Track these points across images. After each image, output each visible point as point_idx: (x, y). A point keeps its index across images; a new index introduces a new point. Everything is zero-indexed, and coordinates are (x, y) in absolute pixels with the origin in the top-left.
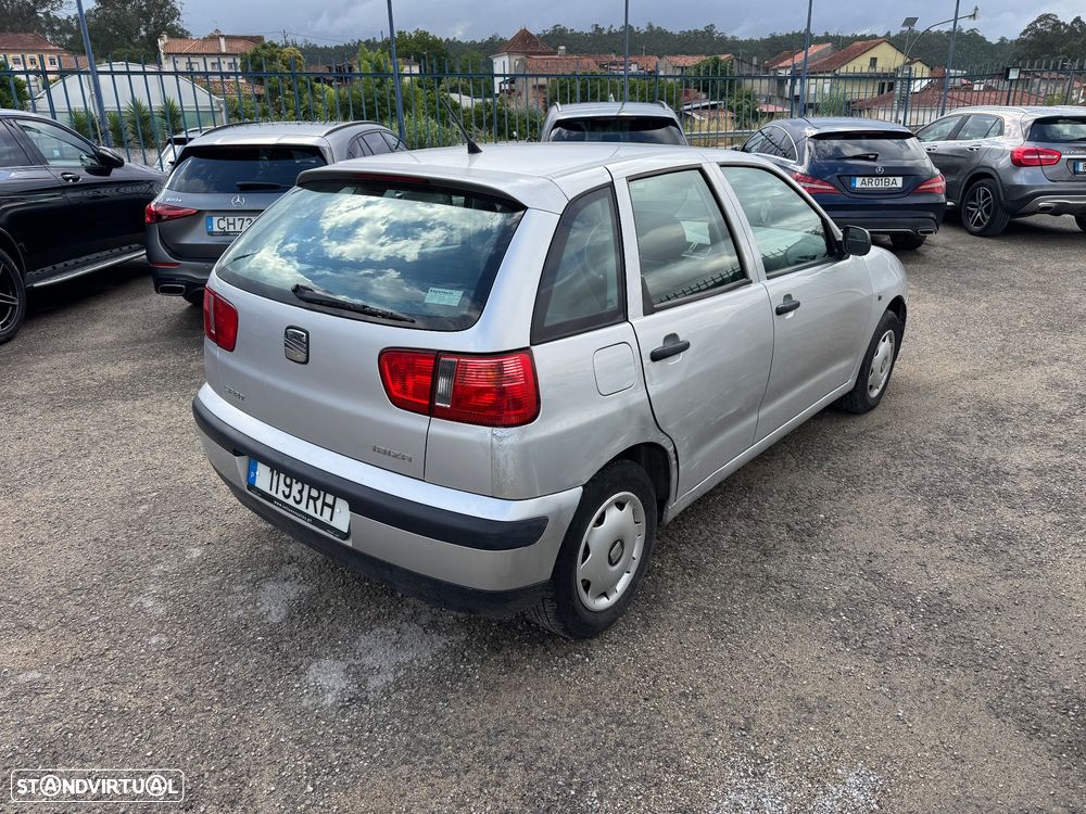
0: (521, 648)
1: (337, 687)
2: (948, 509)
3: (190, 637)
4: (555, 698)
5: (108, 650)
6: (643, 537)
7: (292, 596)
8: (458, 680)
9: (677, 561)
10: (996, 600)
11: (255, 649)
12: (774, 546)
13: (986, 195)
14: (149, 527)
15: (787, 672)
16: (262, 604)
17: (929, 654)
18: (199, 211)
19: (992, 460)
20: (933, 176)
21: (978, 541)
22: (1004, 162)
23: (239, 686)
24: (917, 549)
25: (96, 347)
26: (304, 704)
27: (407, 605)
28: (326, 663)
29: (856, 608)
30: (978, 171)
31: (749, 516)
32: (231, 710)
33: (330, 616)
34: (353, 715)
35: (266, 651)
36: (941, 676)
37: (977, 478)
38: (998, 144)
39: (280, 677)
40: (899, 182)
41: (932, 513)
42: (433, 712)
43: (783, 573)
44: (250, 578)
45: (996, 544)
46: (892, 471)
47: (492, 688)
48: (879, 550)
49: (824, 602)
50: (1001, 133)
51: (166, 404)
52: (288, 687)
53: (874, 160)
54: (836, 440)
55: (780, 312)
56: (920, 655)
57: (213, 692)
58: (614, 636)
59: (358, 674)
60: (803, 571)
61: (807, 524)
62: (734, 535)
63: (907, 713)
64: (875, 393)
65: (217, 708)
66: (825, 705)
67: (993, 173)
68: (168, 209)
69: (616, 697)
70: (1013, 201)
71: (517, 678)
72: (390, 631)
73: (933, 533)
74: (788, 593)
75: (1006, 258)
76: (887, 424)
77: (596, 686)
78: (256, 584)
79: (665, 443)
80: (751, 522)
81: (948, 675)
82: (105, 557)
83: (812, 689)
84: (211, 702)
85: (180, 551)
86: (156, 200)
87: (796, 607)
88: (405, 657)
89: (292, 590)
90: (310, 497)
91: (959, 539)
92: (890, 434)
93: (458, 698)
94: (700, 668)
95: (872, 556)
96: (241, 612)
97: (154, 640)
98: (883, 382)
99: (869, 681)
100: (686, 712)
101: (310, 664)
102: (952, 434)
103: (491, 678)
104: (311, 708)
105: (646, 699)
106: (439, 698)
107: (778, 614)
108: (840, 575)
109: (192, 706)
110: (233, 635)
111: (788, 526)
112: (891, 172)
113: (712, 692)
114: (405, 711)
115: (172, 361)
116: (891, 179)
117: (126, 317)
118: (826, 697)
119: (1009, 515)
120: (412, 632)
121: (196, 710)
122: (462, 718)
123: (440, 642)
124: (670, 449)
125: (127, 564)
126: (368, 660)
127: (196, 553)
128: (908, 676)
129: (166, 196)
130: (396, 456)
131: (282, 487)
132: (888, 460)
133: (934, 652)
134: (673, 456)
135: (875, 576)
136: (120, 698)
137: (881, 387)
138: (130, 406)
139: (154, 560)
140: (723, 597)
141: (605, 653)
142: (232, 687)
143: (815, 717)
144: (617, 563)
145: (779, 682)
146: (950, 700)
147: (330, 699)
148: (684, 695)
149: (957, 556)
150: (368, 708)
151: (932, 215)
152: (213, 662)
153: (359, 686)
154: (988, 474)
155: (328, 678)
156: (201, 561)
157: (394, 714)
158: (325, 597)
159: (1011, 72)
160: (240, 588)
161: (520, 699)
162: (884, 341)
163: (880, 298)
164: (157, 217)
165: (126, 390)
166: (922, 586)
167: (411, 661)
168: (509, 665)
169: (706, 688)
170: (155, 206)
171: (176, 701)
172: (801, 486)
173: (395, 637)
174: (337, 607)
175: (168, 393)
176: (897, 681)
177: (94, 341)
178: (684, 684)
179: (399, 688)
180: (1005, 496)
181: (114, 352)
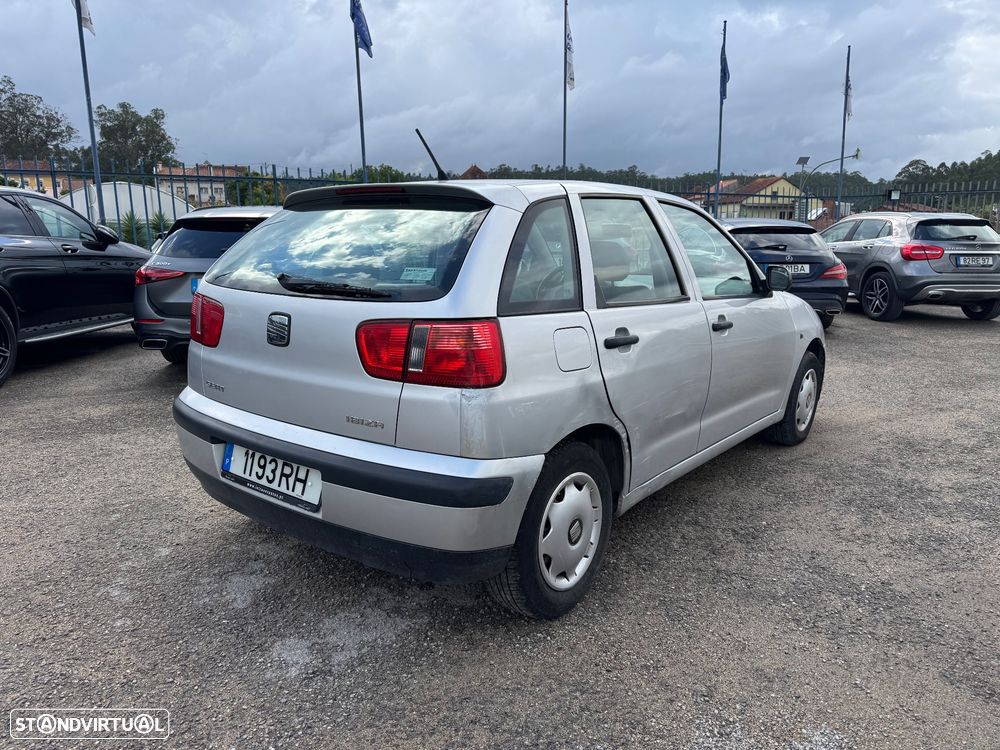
0: (483, 630)
1: (301, 662)
2: (880, 518)
3: (155, 620)
4: (518, 670)
5: (71, 631)
6: (600, 522)
7: (258, 586)
8: (421, 656)
9: (631, 557)
10: (936, 589)
11: (220, 630)
12: (722, 546)
13: (882, 285)
14: (120, 531)
15: (745, 648)
16: (228, 593)
17: (879, 632)
18: (186, 273)
19: (914, 481)
20: (836, 264)
21: (911, 542)
22: (895, 258)
23: (202, 661)
24: (856, 549)
25: (78, 394)
26: (268, 676)
27: (371, 593)
28: (291, 641)
29: (804, 596)
30: (873, 265)
31: (696, 523)
32: (192, 682)
33: (294, 603)
34: (317, 683)
35: (231, 632)
36: (892, 650)
37: (903, 494)
38: (889, 242)
39: (245, 653)
40: (807, 269)
41: (866, 521)
42: (397, 683)
43: (734, 567)
44: (217, 571)
45: (931, 545)
46: (825, 489)
47: (456, 662)
48: (820, 549)
49: (774, 590)
50: (890, 233)
51: (141, 437)
52: (252, 662)
53: (784, 250)
54: (770, 465)
55: (716, 328)
56: (870, 633)
57: (176, 667)
58: (574, 618)
59: (323, 651)
60: (751, 566)
61: (751, 530)
62: (683, 537)
63: (864, 682)
64: (802, 427)
65: (178, 681)
66: (784, 676)
67: (886, 267)
68: (157, 272)
69: (579, 669)
70: (905, 290)
71: (479, 654)
72: (354, 616)
73: (869, 536)
74: (739, 583)
75: (905, 336)
76: (815, 454)
77: (558, 660)
78: (223, 576)
79: (618, 428)
80: (699, 528)
81: (899, 649)
82: (75, 555)
83: (768, 662)
84: (173, 675)
85: (149, 550)
86: (147, 264)
87: (748, 595)
88: (368, 637)
89: (258, 582)
90: (283, 475)
91: (894, 542)
92: (819, 461)
93: (422, 671)
94: (659, 645)
95: (814, 555)
96: (207, 600)
97: (118, 623)
98: (809, 418)
99: (825, 655)
100: (648, 682)
101: (274, 641)
102: (877, 462)
103: (455, 654)
104: (274, 680)
105: (608, 671)
106: (403, 671)
107: (732, 601)
108: (786, 569)
109: (154, 679)
110: (199, 618)
111: (734, 531)
112: (799, 260)
113: (673, 664)
114: (369, 683)
115: (150, 405)
116: (800, 266)
117: (109, 372)
118: (784, 669)
119: (937, 523)
120: (375, 616)
121: (157, 682)
122: (426, 687)
123: (403, 624)
124: (624, 436)
125: (96, 561)
126: (332, 639)
127: (165, 552)
128: (862, 651)
129: (156, 261)
130: (369, 424)
131: (256, 468)
132: (821, 481)
133: (882, 631)
134: (626, 444)
135: (820, 570)
136: (80, 672)
137: (807, 422)
138: (109, 439)
139: (122, 558)
140: (677, 588)
141: (566, 632)
142: (194, 662)
143: (775, 686)
144: (576, 542)
145: (737, 656)
146: (904, 670)
147: (293, 672)
148: (646, 667)
149: (894, 553)
150: (332, 679)
151: (837, 297)
152: (177, 641)
153: (324, 660)
154: (914, 493)
155: (293, 655)
156: (171, 559)
157: (357, 685)
158: (290, 587)
159: (893, 194)
160: (206, 580)
161: (484, 672)
162: (807, 378)
163: (802, 336)
164: (147, 279)
165: (106, 426)
166: (864, 578)
167: (376, 639)
168: (472, 644)
169: (666, 662)
170: (146, 269)
171: (138, 675)
172: (742, 500)
173: (359, 620)
174: (302, 596)
175: (144, 429)
176: (852, 655)
177: (78, 389)
178: (645, 658)
179: (362, 662)
180: (932, 507)
181: (97, 397)
